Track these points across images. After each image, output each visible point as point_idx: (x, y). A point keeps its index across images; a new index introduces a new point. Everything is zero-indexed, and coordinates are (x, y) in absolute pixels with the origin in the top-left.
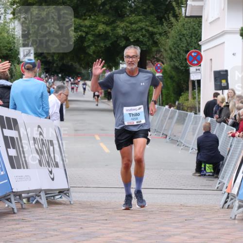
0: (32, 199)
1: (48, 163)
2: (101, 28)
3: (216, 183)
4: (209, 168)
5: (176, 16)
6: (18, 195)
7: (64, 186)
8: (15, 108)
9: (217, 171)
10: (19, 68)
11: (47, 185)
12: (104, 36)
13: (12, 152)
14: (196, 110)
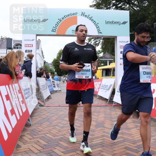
6: (55, 91)
7: (60, 90)
10: (54, 75)
11: (58, 90)
13: (54, 86)
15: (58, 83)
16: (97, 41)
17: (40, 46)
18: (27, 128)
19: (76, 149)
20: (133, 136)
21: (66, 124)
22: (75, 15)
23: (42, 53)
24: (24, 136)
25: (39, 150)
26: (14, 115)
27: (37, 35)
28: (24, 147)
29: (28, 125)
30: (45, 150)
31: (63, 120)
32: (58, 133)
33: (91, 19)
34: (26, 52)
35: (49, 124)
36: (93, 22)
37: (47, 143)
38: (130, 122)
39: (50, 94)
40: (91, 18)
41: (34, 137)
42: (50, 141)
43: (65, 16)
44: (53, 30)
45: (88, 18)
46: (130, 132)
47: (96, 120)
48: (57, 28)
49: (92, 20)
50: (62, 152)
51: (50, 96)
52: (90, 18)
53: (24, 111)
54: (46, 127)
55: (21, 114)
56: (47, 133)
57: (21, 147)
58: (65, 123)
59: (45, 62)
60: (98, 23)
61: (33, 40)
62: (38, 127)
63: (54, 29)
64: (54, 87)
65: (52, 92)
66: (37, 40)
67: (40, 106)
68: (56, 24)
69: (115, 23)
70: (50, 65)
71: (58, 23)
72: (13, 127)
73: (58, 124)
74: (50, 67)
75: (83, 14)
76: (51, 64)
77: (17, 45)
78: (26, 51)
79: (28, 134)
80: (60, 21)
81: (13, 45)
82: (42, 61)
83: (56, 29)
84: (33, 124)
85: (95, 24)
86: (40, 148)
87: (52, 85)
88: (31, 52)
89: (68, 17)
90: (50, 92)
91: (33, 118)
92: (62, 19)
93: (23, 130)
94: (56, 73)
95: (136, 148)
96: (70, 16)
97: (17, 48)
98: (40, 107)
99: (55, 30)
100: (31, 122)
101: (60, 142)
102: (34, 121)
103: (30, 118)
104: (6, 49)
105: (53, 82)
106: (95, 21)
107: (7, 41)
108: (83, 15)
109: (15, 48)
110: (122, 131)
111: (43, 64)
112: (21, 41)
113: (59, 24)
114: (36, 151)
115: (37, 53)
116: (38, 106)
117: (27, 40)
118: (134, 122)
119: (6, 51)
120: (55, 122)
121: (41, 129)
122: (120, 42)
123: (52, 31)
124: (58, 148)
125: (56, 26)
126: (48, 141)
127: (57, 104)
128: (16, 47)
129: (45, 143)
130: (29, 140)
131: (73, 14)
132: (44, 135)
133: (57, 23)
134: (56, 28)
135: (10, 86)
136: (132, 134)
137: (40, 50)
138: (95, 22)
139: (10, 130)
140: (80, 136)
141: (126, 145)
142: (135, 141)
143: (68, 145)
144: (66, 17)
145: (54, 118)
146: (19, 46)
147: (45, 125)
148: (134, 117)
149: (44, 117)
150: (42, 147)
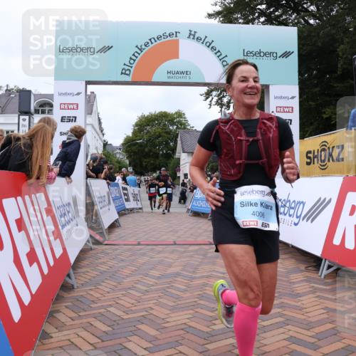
0: (132, 210)
1: (136, 200)
2: (152, 162)
3: (184, 206)
4: (182, 201)
5: (173, 158)
6: (128, 209)
7: (141, 207)
8: (127, 184)
9: (185, 202)
11: (136, 206)
12: (153, 164)
13: (126, 197)
14: (179, 185)
15: (136, 192)
16: (224, 97)
17: (94, 108)
18: (66, 295)
19: (177, 341)
20: (307, 313)
21: (153, 285)
22: (174, 38)
23: (100, 123)
24: (58, 311)
25: (91, 344)
26: (35, 264)
27: (88, 83)
28: (58, 336)
29: (66, 288)
30: (105, 344)
31: (147, 275)
32: (136, 306)
33: (210, 46)
34: (62, 121)
35: (115, 284)
36: (216, 53)
37: (110, 329)
38: (299, 279)
39: (117, 217)
40: (210, 44)
41: (80, 314)
42: (118, 324)
43: (150, 40)
44: (124, 71)
45: (203, 43)
46: (299, 304)
47: (222, 275)
48: (134, 66)
49: (212, 48)
50: (145, 349)
51: (116, 221)
52: (208, 44)
53: (58, 256)
54: (108, 293)
55: (52, 263)
56: (111, 306)
57: (52, 337)
58: (151, 283)
59: (105, 145)
60: (226, 56)
61: (78, 94)
62: (91, 292)
63: (127, 68)
64: (127, 200)
65: (122, 212)
66: (89, 93)
67: (93, 244)
68: (131, 58)
69: (265, 54)
70: (118, 151)
71: (136, 54)
72: (34, 292)
73: (136, 285)
74: (118, 156)
75: (192, 35)
76: (120, 149)
77: (43, 105)
78: (63, 119)
79: (66, 307)
80: (139, 52)
81: (33, 105)
82: (100, 141)
83: (132, 70)
84: (78, 285)
85: (218, 57)
86: (93, 340)
87: (121, 198)
88: (75, 121)
89: (158, 42)
90: (118, 213)
91: (80, 270)
92: (146, 46)
93: (57, 299)
94: (130, 169)
95: (313, 340)
96: (163, 40)
97: (43, 112)
98: (93, 247)
99: (128, 72)
100: (73, 281)
101: (140, 327)
102: (80, 278)
103: (72, 272)
104: (17, 115)
105: (124, 189)
106: (219, 51)
107: (20, 95)
108: (192, 37)
109: (37, 112)
110: (282, 300)
111: (102, 149)
112: (53, 95)
113: (137, 57)
114: (86, 347)
115: (88, 122)
116: (91, 245)
117: (66, 94)
118: (308, 280)
119: (17, 118)
120: (129, 279)
121: (97, 295)
122: (276, 98)
123: (122, 73)
124: (134, 338)
125: (132, 61)
126: (113, 323)
127: (132, 240)
128: (40, 109)
129: (105, 328)
130: (69, 322)
131: (170, 35)
132: (103, 310)
133: (134, 55)
134: (131, 67)
135: (27, 198)
136: (305, 306)
137: (94, 116)
138: (219, 54)
139: (27, 300)
140: (185, 312)
141: (291, 333)
142: (311, 322)
143: (158, 333)
144: (153, 41)
145: (127, 272)
146: (47, 109)
147: (104, 287)
148: (310, 268)
149: (103, 268)
150: (98, 338)
